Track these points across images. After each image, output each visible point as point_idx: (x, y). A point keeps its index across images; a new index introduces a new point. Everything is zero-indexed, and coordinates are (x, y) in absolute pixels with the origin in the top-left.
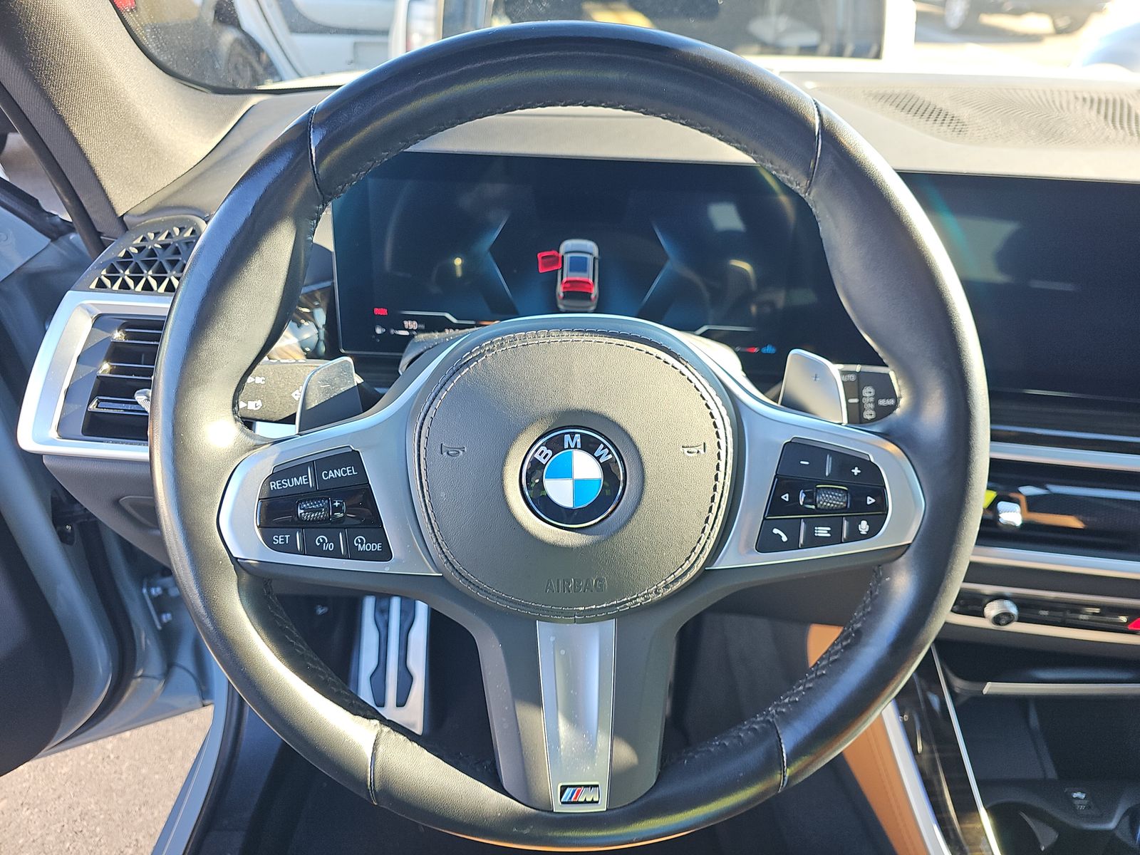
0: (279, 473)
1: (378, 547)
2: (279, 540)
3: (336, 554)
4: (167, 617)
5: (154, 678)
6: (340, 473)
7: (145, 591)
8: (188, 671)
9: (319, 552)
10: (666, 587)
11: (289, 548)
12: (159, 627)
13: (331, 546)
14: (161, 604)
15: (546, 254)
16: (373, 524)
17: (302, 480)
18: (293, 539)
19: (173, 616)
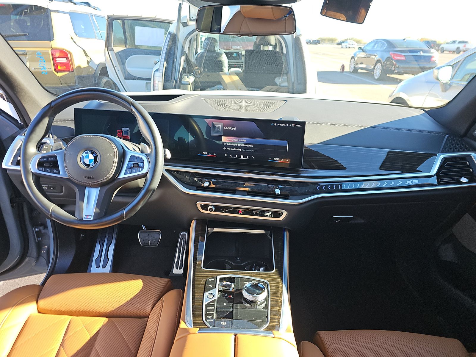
0: (42, 158)
1: (58, 172)
2: (40, 169)
3: (50, 172)
4: (40, 239)
5: (34, 258)
6: (53, 159)
7: (34, 229)
8: (44, 258)
9: (47, 172)
10: (106, 179)
11: (42, 171)
12: (37, 241)
13: (49, 171)
14: (39, 234)
15: (119, 130)
16: (57, 167)
17: (46, 159)
18: (42, 169)
19: (41, 238)
